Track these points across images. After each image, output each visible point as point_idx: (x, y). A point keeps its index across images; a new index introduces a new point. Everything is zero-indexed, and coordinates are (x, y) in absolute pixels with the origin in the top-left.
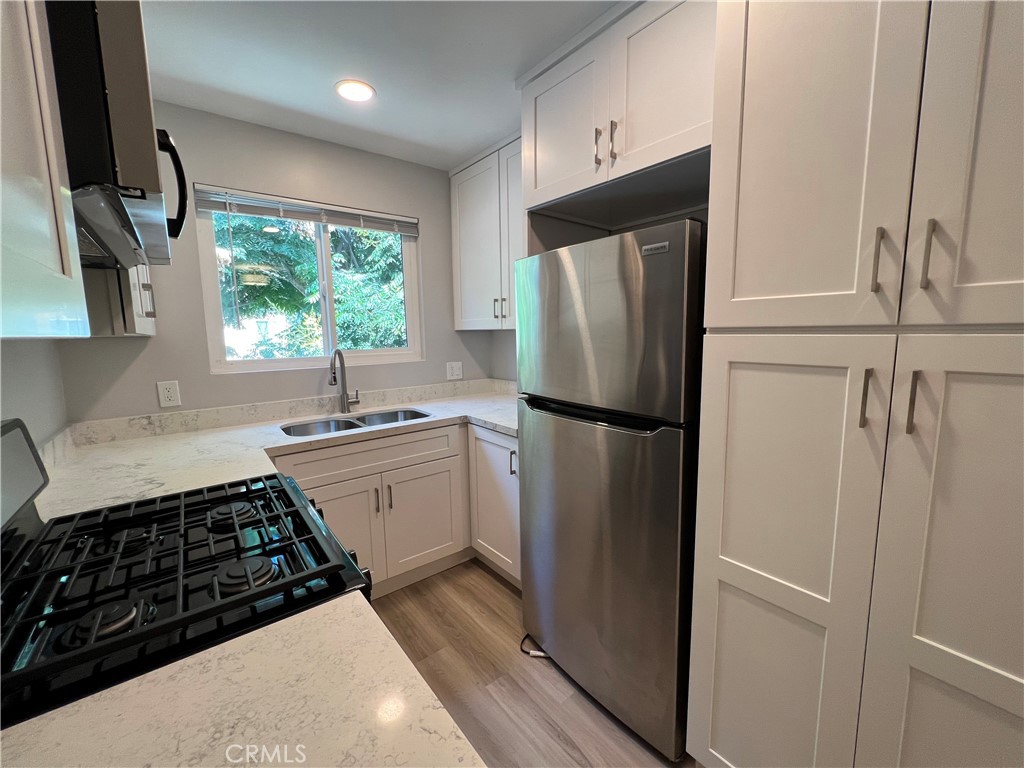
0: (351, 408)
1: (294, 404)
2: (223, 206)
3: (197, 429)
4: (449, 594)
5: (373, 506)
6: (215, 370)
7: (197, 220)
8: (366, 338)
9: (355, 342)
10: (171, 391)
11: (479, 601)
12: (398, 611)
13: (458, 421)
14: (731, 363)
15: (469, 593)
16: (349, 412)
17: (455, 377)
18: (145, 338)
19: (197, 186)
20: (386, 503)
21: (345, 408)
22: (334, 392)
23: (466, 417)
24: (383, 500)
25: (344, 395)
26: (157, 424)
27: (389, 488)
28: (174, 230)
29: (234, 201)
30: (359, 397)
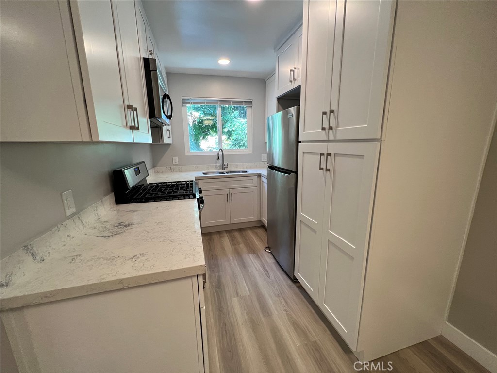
1: (208, 166)
2: (189, 103)
3: (182, 172)
4: (250, 234)
5: (226, 199)
6: (187, 154)
7: (183, 108)
8: (243, 145)
9: (240, 146)
10: (176, 160)
11: (259, 236)
12: (232, 234)
13: (257, 175)
14: (303, 152)
15: (256, 234)
16: (224, 170)
17: (265, 160)
18: (169, 144)
19: (183, 98)
20: (231, 199)
21: (223, 168)
22: (220, 163)
23: (260, 174)
24: (229, 198)
25: (223, 164)
26: (173, 169)
27: (231, 194)
28: (169, 118)
29: (192, 101)
30: (228, 165)
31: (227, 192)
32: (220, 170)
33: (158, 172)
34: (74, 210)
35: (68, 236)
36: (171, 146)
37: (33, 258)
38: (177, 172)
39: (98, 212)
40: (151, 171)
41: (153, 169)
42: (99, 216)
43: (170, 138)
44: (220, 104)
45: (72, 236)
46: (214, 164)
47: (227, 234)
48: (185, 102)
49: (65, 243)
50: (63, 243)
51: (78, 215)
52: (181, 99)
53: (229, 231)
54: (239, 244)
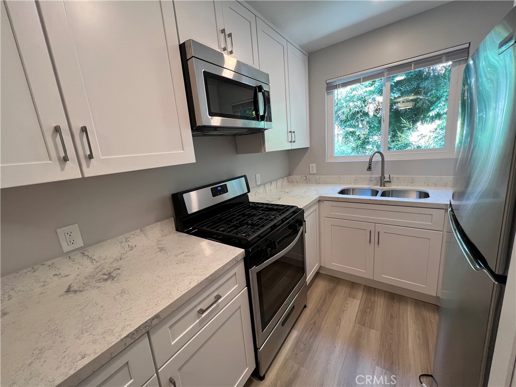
0: (386, 184)
1: (356, 178)
2: (336, 87)
3: (319, 183)
5: (368, 239)
6: (328, 161)
10: (313, 168)
12: (373, 298)
16: (385, 186)
18: (306, 148)
19: (327, 82)
20: (376, 240)
21: (383, 183)
24: (374, 238)
25: (383, 176)
26: (308, 179)
27: (379, 233)
28: (263, 118)
29: (341, 82)
30: (391, 178)
31: (371, 227)
32: (377, 185)
33: (292, 182)
34: (79, 243)
35: (55, 275)
36: (309, 150)
38: (312, 183)
39: (130, 244)
40: (280, 182)
41: (286, 178)
42: (132, 247)
43: (294, 142)
44: (388, 75)
45: (63, 274)
46: (368, 175)
47: (364, 295)
48: (331, 87)
49: (46, 283)
50: (42, 284)
51: (82, 251)
52: (325, 85)
53: (371, 289)
54: (371, 327)
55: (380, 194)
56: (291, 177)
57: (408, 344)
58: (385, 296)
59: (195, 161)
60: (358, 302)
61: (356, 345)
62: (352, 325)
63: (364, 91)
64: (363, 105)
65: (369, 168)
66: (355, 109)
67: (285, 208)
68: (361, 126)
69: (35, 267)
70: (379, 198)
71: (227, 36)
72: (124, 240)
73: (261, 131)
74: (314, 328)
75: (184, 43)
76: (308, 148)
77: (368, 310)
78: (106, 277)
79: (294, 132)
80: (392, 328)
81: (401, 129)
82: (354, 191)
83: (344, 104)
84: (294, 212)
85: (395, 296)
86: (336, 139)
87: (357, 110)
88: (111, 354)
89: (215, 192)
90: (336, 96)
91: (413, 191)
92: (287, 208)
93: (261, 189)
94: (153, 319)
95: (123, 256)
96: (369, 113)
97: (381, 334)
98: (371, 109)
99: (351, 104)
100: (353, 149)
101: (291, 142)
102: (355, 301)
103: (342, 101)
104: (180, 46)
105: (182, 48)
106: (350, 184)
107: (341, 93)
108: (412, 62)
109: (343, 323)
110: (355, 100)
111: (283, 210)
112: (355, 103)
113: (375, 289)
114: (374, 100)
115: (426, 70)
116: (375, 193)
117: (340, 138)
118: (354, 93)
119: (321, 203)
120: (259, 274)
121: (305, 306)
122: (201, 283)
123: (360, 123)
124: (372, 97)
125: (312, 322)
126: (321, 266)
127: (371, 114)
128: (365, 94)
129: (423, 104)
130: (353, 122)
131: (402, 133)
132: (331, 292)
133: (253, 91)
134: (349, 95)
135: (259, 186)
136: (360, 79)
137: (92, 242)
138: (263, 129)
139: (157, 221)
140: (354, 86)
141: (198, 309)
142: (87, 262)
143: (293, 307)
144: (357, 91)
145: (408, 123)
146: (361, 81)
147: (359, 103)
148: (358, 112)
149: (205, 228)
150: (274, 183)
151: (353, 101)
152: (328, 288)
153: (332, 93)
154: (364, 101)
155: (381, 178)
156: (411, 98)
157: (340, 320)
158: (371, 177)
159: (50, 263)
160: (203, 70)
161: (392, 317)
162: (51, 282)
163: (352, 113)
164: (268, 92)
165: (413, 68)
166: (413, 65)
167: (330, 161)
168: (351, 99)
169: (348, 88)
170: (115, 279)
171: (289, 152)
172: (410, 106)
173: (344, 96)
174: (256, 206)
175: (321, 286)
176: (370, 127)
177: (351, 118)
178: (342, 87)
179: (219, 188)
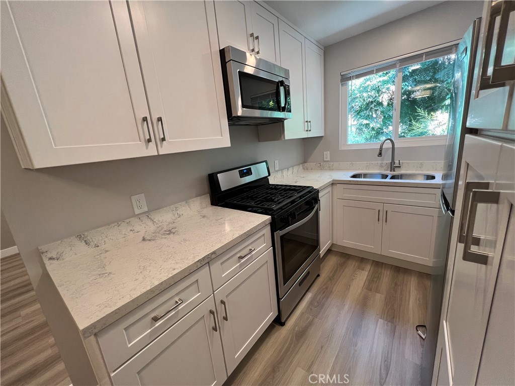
0: (396, 169)
1: (368, 164)
2: (350, 78)
3: (333, 170)
5: (376, 218)
6: (341, 148)
10: (327, 155)
12: (380, 270)
16: (394, 171)
19: (342, 74)
21: (392, 169)
24: (383, 217)
25: (393, 162)
26: (322, 166)
27: (386, 212)
28: (283, 109)
29: (354, 74)
30: (401, 164)
31: (380, 206)
32: (387, 170)
33: (307, 169)
34: (146, 209)
35: (131, 230)
36: (323, 139)
37: (86, 244)
38: (326, 170)
39: (178, 212)
40: (296, 168)
41: (301, 165)
42: (180, 215)
43: (310, 131)
44: (400, 66)
45: (136, 231)
46: (379, 161)
47: (372, 268)
48: (345, 79)
49: (125, 236)
50: (123, 236)
51: (147, 214)
52: (340, 77)
53: (379, 264)
54: (377, 291)
55: (389, 177)
56: (306, 164)
57: (409, 304)
58: (391, 268)
59: (230, 146)
60: (367, 273)
61: (363, 305)
62: (359, 290)
63: (378, 81)
64: (377, 95)
65: (380, 154)
66: (369, 99)
67: (302, 188)
68: (374, 116)
69: (119, 223)
70: (388, 180)
71: (255, 39)
72: (174, 209)
73: (281, 121)
74: (326, 292)
75: (224, 49)
76: (322, 136)
77: (375, 279)
78: (168, 232)
79: (310, 122)
80: (396, 293)
81: (416, 118)
82: (365, 176)
83: (358, 95)
84: (310, 192)
85: (401, 270)
86: (349, 129)
87: (371, 100)
88: (190, 270)
89: (243, 174)
90: (350, 87)
91: (420, 174)
92: (303, 188)
93: (279, 174)
94: (212, 253)
95: (175, 221)
96: (383, 103)
97: (386, 297)
98: (385, 99)
99: (365, 95)
100: (366, 139)
101: (307, 131)
102: (363, 272)
103: (356, 92)
104: (220, 51)
105: (222, 53)
106: (362, 170)
107: (355, 84)
108: (423, 53)
109: (352, 288)
110: (369, 90)
111: (300, 189)
112: (369, 93)
113: (383, 263)
114: (388, 89)
115: (440, 60)
116: (385, 176)
117: (354, 129)
118: (368, 83)
119: (335, 187)
120: (282, 237)
121: (318, 276)
122: (241, 235)
123: (374, 113)
124: (386, 87)
125: (324, 287)
126: (333, 244)
127: (385, 103)
128: (380, 84)
129: (441, 92)
130: (367, 112)
131: (416, 122)
132: (342, 266)
133: (276, 86)
134: (363, 85)
135: (277, 171)
136: (373, 70)
137: (154, 208)
138: (283, 119)
139: (197, 196)
140: (368, 77)
141: (238, 255)
142: (150, 223)
143: (309, 273)
144: (371, 82)
145: (423, 112)
146: (375, 72)
147: (373, 93)
148: (372, 102)
149: (235, 202)
150: (291, 169)
151: (367, 91)
152: (339, 262)
153: (346, 84)
154: (378, 91)
155: (391, 163)
156: (428, 86)
157: (350, 286)
158: (382, 163)
159: (127, 221)
160: (238, 70)
161: (396, 284)
162: (129, 235)
163: (366, 103)
164: (289, 86)
165: (424, 59)
166: (424, 56)
167: (343, 148)
168: (365, 89)
169: (362, 79)
170: (176, 234)
171: (304, 140)
172: (427, 94)
173: (358, 87)
174: (276, 187)
175: (332, 261)
176: (384, 117)
177: (365, 108)
178: (356, 78)
179: (245, 171)
